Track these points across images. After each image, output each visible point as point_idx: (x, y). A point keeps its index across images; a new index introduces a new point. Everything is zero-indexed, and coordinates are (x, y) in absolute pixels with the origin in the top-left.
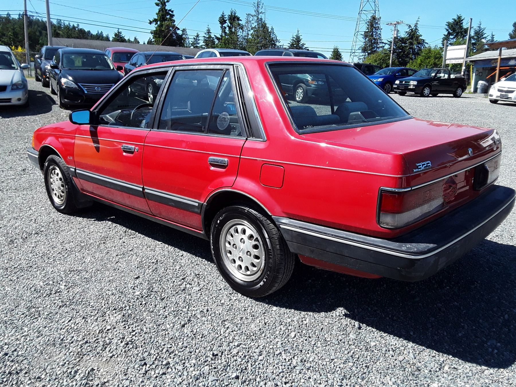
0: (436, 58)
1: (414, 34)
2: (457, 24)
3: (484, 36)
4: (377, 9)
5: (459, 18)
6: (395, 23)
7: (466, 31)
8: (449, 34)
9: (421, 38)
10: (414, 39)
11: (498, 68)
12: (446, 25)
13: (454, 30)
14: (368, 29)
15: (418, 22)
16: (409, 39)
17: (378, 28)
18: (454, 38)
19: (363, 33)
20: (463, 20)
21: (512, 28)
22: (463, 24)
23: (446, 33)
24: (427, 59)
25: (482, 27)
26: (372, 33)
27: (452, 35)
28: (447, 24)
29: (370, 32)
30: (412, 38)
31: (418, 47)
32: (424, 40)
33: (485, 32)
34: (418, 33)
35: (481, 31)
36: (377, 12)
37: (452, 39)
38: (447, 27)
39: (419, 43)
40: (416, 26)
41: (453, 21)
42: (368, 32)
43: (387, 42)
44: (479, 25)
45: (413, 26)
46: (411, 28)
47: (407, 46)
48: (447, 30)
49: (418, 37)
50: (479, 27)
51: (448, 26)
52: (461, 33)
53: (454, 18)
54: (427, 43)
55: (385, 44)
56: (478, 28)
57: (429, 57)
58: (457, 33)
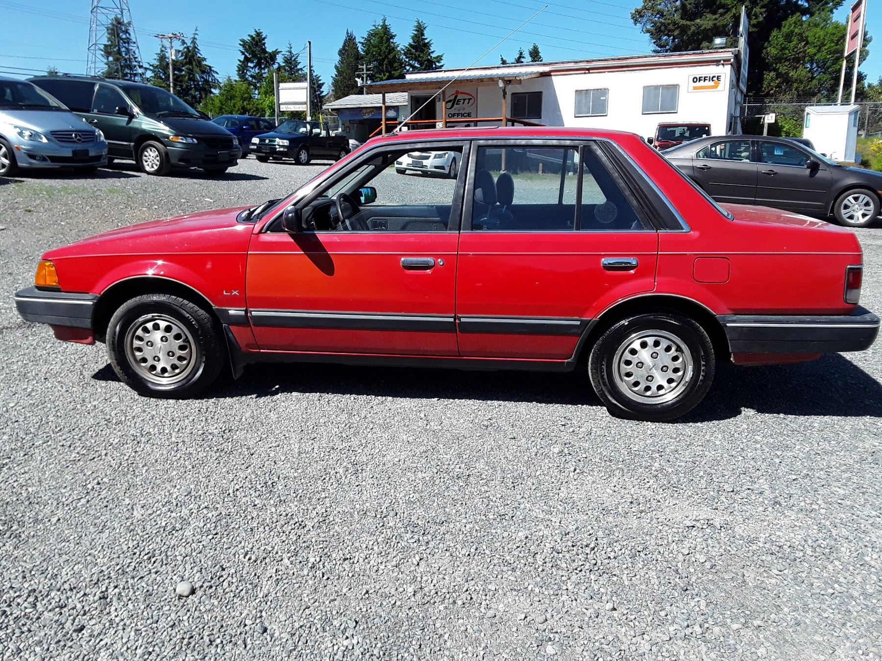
0: (244, 99)
1: (193, 56)
2: (256, 45)
3: (299, 67)
4: (124, 7)
5: (258, 34)
6: (170, 35)
7: (273, 56)
8: (247, 60)
9: (204, 63)
10: (194, 63)
11: (383, 122)
12: (240, 44)
13: (254, 55)
14: (109, 40)
15: (196, 36)
16: (186, 64)
17: (128, 41)
18: (255, 67)
19: (102, 47)
20: (264, 38)
21: (338, 58)
22: (266, 45)
23: (242, 58)
24: (231, 100)
25: (294, 52)
26: (119, 48)
27: (252, 62)
28: (242, 43)
29: (115, 46)
30: (190, 63)
31: (203, 78)
32: (210, 67)
33: (299, 60)
34: (199, 55)
35: (293, 59)
36: (125, 12)
37: (252, 68)
38: (242, 49)
39: (203, 72)
40: (193, 42)
41: (249, 38)
42: (110, 46)
43: (148, 66)
44: (288, 49)
45: (189, 43)
46: (185, 45)
47: (184, 76)
48: (243, 53)
49: (200, 61)
50: (290, 52)
51: (243, 46)
52: (265, 59)
53: (251, 34)
54: (217, 73)
55: (146, 69)
56: (288, 53)
57: (232, 97)
58: (260, 59)
